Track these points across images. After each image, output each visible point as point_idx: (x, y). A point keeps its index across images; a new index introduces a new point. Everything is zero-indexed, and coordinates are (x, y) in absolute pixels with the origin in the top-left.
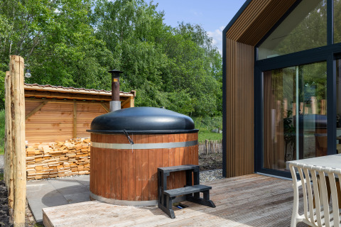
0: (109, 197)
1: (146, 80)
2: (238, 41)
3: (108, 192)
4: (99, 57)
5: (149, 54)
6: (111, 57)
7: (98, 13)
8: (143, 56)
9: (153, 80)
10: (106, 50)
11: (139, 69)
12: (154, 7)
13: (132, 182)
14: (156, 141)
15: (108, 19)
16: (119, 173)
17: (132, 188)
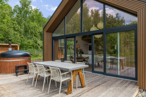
0: (3, 73)
1: (34, 36)
2: (46, 32)
3: (3, 72)
4: (14, 28)
5: (34, 27)
6: (19, 28)
7: (14, 11)
8: (32, 28)
9: (37, 37)
10: (17, 25)
11: (31, 33)
12: (38, 10)
13: (9, 69)
14: (15, 59)
15: (18, 14)
16: (6, 67)
17: (9, 70)
